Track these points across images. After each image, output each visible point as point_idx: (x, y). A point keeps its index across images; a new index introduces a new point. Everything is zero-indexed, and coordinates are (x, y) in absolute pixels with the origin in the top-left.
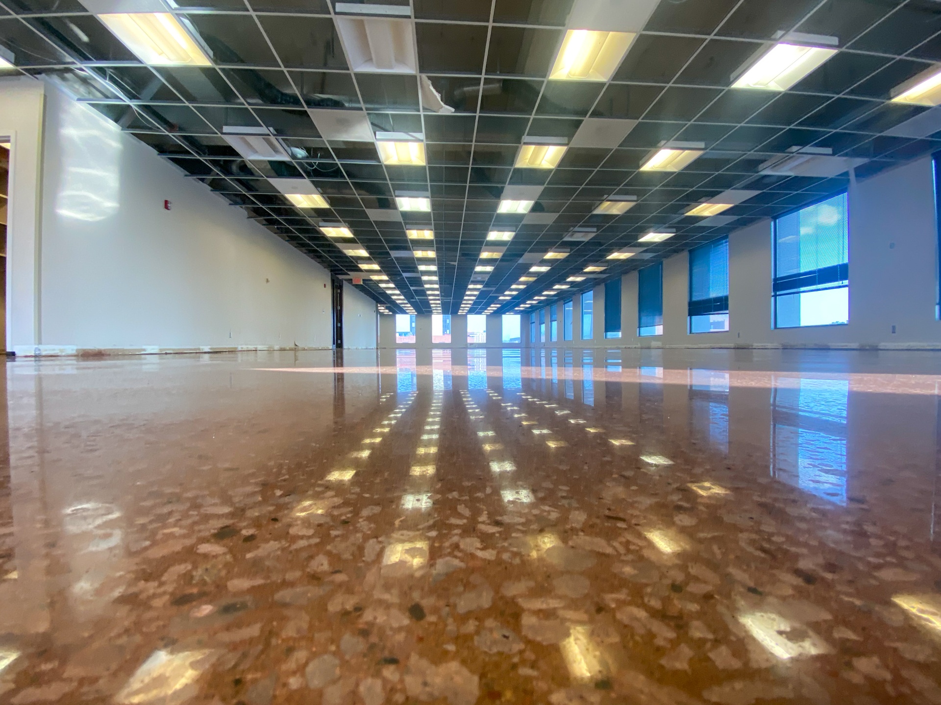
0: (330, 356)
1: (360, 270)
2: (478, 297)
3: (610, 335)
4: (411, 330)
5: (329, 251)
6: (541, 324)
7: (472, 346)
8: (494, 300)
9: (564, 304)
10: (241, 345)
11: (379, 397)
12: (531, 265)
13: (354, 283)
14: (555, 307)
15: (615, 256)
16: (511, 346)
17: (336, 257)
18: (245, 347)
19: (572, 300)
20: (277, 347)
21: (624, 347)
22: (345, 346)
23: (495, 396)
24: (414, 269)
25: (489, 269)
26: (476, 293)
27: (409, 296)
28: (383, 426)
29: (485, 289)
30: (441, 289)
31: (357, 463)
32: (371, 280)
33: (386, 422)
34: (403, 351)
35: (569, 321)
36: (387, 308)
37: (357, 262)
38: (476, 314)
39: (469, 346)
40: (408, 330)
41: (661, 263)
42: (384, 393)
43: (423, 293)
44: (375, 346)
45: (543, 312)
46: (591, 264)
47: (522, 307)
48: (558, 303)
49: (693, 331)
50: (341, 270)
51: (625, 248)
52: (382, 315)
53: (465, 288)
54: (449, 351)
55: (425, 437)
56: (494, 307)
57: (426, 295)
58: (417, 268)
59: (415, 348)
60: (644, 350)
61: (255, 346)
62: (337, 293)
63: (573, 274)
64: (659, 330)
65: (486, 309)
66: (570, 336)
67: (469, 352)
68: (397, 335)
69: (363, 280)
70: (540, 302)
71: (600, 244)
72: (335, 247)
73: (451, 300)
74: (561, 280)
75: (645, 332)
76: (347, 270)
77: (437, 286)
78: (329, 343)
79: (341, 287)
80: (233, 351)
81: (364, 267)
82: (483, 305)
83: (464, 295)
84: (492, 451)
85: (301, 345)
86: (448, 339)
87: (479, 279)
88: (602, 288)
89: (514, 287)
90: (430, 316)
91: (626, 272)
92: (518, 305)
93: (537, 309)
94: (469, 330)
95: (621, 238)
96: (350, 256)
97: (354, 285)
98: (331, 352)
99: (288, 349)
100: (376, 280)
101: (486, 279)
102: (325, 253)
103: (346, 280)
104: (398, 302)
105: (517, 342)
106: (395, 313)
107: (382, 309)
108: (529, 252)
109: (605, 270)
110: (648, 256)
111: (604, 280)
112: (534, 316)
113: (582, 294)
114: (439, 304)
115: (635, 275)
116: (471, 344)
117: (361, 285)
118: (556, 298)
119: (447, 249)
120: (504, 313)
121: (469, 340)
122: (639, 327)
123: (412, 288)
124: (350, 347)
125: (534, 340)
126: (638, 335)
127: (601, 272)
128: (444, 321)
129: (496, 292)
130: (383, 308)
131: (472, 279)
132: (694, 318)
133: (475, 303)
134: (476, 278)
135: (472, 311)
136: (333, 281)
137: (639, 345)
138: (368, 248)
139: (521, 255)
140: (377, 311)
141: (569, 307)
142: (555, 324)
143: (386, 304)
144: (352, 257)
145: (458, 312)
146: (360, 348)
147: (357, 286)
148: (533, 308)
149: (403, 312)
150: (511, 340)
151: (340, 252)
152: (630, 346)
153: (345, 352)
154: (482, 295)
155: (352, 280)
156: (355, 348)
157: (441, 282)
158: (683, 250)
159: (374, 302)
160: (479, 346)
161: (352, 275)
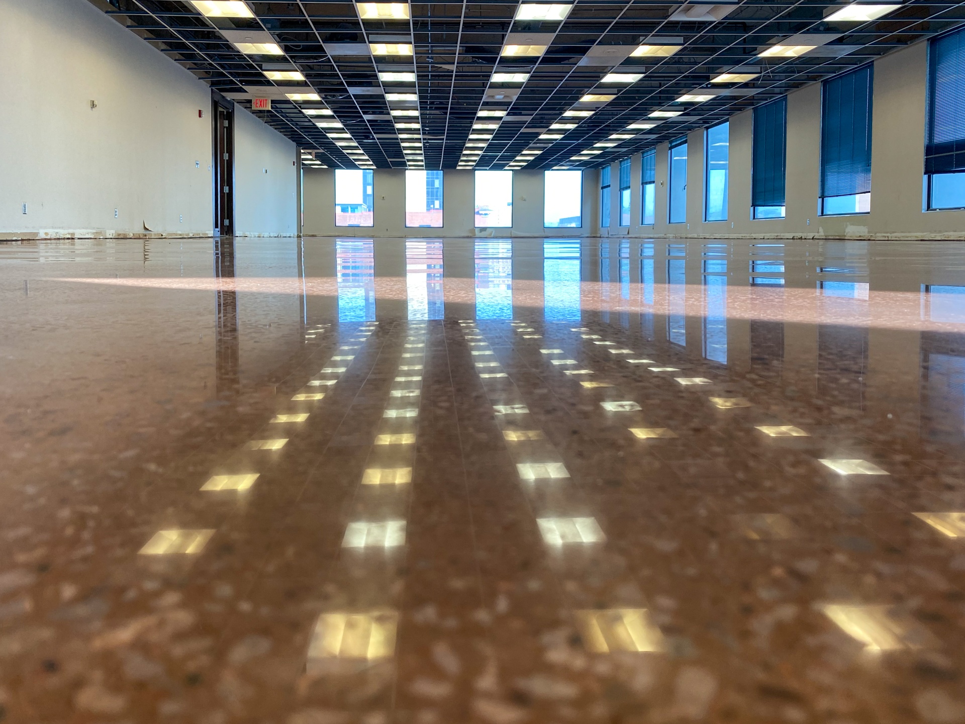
0: (208, 252)
1: (268, 83)
2: (498, 135)
3: (762, 211)
4: (365, 201)
5: (208, 47)
6: (622, 189)
7: (483, 234)
8: (527, 140)
9: (671, 148)
10: (45, 228)
11: (303, 331)
12: (604, 71)
13: (254, 108)
14: (651, 155)
15: (776, 51)
16: (561, 234)
17: (222, 57)
18: (52, 233)
19: (685, 142)
20: (110, 233)
21: (790, 236)
22: (238, 231)
23: (528, 333)
24: (369, 79)
25: (520, 78)
26: (494, 126)
27: (360, 133)
28: (311, 390)
29: (510, 118)
30: (423, 119)
31: (260, 462)
32: (288, 102)
33: (316, 383)
34: (350, 244)
35: (680, 182)
36: (318, 157)
37: (261, 67)
38: (491, 169)
39: (477, 234)
40: (359, 200)
41: (871, 65)
42: (312, 324)
43: (387, 126)
44: (294, 232)
45: (627, 164)
46: (726, 68)
47: (586, 155)
48: (659, 146)
49: (934, 205)
50: (232, 82)
51: (797, 36)
52: (308, 170)
53: (471, 116)
54: (438, 245)
55: (392, 413)
56: (529, 155)
57: (393, 131)
58: (376, 76)
59: (372, 237)
60: (831, 244)
61: (71, 231)
62: (223, 127)
63: (689, 89)
64: (862, 203)
65: (512, 158)
66: (680, 215)
67: (479, 246)
68: (338, 209)
69: (273, 102)
70: (623, 144)
71: (746, 28)
72: (220, 38)
73: (443, 140)
74: (665, 99)
75: (834, 205)
76: (241, 82)
77: (416, 113)
78: (206, 224)
79: (230, 117)
80: (29, 240)
81: (274, 76)
82: (506, 151)
83: (468, 130)
84: (521, 444)
85: (156, 228)
86: (436, 220)
87: (499, 96)
88: (748, 114)
89: (568, 114)
90: (403, 173)
91: (797, 85)
92: (577, 150)
93: (613, 160)
94: (479, 202)
95: (789, 15)
96: (249, 56)
97: (254, 112)
98: (211, 244)
99: (131, 235)
100: (296, 102)
101: (514, 99)
102: (201, 50)
103: (239, 102)
104: (339, 144)
105: (573, 225)
106: (333, 166)
107: (308, 157)
108: (600, 43)
109: (757, 79)
110: (844, 51)
111: (751, 101)
112: (609, 174)
113: (707, 128)
114: (419, 148)
115: (816, 88)
116: (483, 229)
117: (269, 111)
118: (654, 136)
119: (437, 40)
120: (549, 167)
121: (480, 222)
122: (823, 197)
123: (366, 117)
124: (247, 234)
125: (607, 222)
126: (819, 213)
127: (746, 85)
128: (430, 184)
129: (532, 125)
130: (310, 157)
131: (485, 98)
132: (936, 177)
133: (491, 147)
134: (493, 97)
135: (485, 163)
136: (215, 105)
137: (821, 233)
138: (281, 40)
139: (584, 51)
140: (299, 163)
141: (681, 154)
142: (650, 189)
143: (315, 148)
144: (251, 56)
145: (456, 165)
146: (266, 235)
147: (260, 113)
148: (608, 157)
149: (350, 165)
150: (562, 221)
151: (229, 47)
152: (804, 235)
153: (238, 243)
154: (506, 131)
155: (250, 101)
156: (257, 234)
157: (423, 104)
158: (917, 37)
159: (294, 144)
160: (498, 234)
161: (252, 92)
